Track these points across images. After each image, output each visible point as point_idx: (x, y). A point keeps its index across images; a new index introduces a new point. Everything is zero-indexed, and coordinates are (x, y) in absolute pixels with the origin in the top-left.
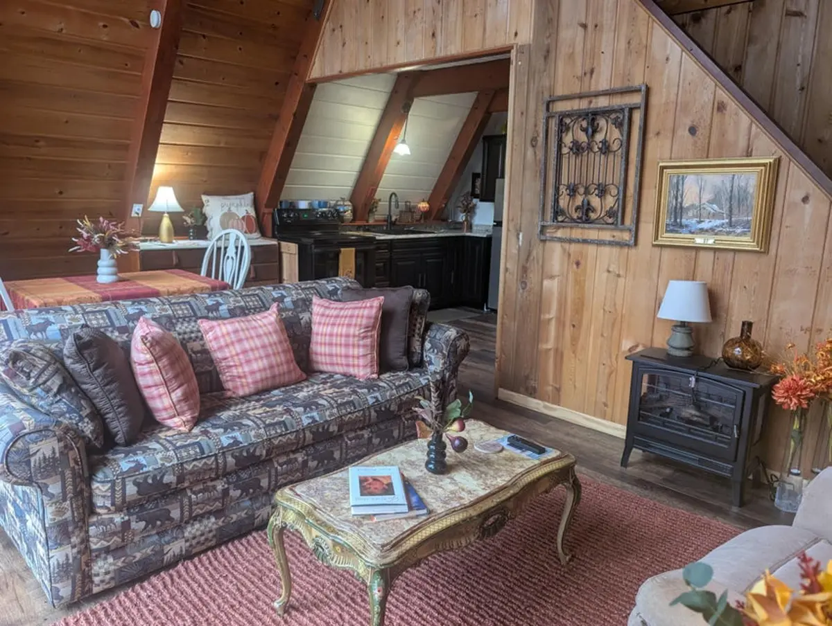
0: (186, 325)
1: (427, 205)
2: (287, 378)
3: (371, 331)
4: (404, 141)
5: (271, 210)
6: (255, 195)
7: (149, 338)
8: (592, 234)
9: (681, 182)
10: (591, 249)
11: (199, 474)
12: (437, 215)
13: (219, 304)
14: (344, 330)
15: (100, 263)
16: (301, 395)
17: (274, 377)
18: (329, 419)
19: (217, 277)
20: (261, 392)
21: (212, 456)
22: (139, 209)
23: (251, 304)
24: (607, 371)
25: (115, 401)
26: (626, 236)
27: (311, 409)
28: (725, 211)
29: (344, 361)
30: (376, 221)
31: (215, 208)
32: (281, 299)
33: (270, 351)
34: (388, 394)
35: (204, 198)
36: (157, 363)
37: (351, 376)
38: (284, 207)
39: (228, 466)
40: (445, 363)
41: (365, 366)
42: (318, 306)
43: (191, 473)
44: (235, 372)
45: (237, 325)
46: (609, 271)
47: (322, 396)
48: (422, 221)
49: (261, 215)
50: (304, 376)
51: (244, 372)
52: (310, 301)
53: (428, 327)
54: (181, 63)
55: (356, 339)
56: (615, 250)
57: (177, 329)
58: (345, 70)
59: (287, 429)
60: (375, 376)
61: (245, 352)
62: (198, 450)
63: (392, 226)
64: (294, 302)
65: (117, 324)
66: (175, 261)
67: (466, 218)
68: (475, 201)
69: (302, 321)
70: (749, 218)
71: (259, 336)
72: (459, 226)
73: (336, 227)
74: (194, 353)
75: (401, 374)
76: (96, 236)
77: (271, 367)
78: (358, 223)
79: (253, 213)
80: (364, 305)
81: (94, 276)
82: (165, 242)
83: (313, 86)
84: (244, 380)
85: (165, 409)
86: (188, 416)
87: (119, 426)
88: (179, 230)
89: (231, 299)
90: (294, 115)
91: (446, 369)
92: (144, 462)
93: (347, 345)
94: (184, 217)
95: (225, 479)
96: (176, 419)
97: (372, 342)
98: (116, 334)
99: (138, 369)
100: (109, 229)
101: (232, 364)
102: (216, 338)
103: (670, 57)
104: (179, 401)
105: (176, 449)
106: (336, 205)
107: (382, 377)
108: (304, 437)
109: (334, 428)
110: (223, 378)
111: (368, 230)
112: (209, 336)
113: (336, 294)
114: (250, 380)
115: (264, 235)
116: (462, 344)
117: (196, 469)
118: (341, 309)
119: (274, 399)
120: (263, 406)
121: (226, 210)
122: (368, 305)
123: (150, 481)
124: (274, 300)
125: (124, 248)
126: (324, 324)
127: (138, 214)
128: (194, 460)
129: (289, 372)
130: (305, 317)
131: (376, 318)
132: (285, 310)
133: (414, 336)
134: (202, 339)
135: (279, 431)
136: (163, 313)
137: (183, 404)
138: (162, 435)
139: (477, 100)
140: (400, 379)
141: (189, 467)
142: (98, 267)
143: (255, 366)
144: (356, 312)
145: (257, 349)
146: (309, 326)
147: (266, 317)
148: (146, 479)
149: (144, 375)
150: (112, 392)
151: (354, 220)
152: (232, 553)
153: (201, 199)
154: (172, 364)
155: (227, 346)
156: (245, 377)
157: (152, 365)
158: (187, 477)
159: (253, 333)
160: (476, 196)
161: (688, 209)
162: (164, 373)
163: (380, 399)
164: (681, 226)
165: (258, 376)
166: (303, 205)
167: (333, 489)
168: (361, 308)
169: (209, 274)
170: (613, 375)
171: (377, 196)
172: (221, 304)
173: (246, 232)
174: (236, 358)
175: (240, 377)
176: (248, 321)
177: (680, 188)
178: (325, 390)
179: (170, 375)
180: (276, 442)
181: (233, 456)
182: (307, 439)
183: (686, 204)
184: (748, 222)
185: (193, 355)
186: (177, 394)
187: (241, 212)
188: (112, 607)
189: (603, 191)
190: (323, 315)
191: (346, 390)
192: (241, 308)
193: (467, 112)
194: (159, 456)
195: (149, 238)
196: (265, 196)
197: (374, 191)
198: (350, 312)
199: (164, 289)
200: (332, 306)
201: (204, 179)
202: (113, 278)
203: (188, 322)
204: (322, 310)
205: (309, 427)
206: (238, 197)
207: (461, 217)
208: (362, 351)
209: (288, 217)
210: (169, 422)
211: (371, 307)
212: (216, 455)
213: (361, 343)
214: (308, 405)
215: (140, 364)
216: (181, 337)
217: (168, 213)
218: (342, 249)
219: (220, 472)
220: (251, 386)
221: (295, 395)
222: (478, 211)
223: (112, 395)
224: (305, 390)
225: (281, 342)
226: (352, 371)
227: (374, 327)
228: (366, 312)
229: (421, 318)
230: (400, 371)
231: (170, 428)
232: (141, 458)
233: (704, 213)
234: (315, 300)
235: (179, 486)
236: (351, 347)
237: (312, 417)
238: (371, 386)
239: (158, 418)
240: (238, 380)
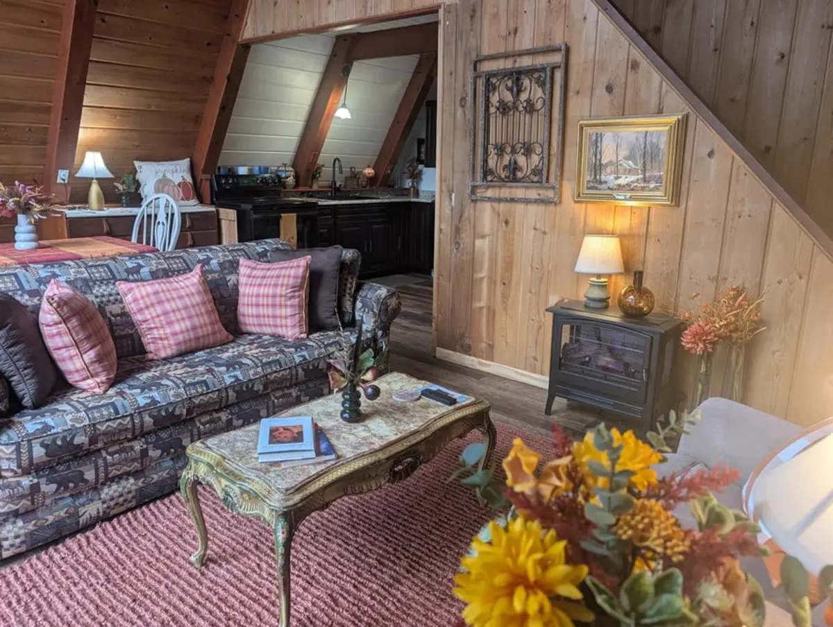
0: (104, 287)
1: (373, 171)
2: (211, 340)
3: (299, 291)
4: (344, 106)
5: (209, 176)
6: (191, 162)
7: (56, 299)
8: (520, 193)
9: (599, 139)
10: (520, 207)
11: (114, 434)
12: (382, 181)
13: (140, 266)
14: (271, 291)
15: (17, 229)
16: (225, 355)
17: (197, 338)
18: (252, 377)
19: (148, 243)
20: (184, 354)
21: (127, 416)
22: (64, 175)
23: (175, 266)
24: (536, 326)
25: (21, 363)
26: (550, 194)
27: (235, 368)
28: (640, 166)
29: (271, 321)
30: (320, 187)
31: (148, 174)
32: (207, 261)
33: (192, 311)
34: (316, 352)
35: (137, 164)
36: (66, 324)
37: (280, 336)
38: (222, 172)
39: (145, 425)
40: (376, 321)
41: (294, 326)
42: (245, 267)
43: (105, 433)
44: (156, 333)
45: (157, 286)
46: (535, 229)
47: (246, 356)
48: (368, 188)
49: (198, 180)
50: (231, 337)
51: (165, 334)
52: (238, 263)
53: (359, 288)
54: (103, 21)
55: (283, 299)
56: (540, 209)
57: (94, 292)
58: (278, 30)
59: (208, 388)
60: (304, 335)
61: (166, 313)
62: (112, 411)
63: (336, 192)
64: (220, 264)
65: (27, 287)
66: (106, 228)
67: (413, 184)
68: (421, 167)
69: (229, 283)
70: (662, 173)
71: (181, 297)
72: (405, 192)
73: (278, 193)
74: (113, 315)
75: (331, 333)
76: (11, 200)
77: (194, 328)
78: (301, 189)
79: (189, 179)
80: (291, 264)
81: (11, 244)
82: (95, 208)
83: (246, 47)
84: (166, 342)
85: (77, 371)
86: (103, 378)
87: (26, 389)
88: (110, 197)
89: (153, 262)
90: (229, 78)
91: (377, 327)
92: (52, 424)
93: (274, 306)
94: (116, 184)
95: (143, 440)
96: (90, 381)
97: (299, 302)
98: (26, 297)
99: (46, 331)
100: (25, 192)
101: (153, 326)
102: (135, 300)
103: (588, 17)
104: (92, 363)
105: (88, 409)
106: (277, 171)
107: (311, 336)
108: (227, 396)
109: (258, 387)
110: (144, 340)
111: (311, 196)
112: (129, 298)
113: (266, 256)
114: (172, 342)
115: (201, 201)
116: (393, 302)
117: (110, 429)
118: (269, 269)
119: (197, 360)
120: (185, 366)
121: (160, 176)
122: (295, 265)
123: (59, 443)
124: (199, 261)
125: (42, 212)
126: (251, 285)
127: (64, 180)
128: (107, 421)
129: (214, 333)
130: (232, 278)
131: (303, 277)
132: (211, 271)
133: (345, 296)
134: (121, 302)
135: (200, 390)
136: (78, 276)
137: (97, 365)
138: (74, 397)
139: (419, 64)
140: (330, 338)
141: (102, 428)
142: (15, 233)
143: (177, 328)
144: (283, 272)
145: (179, 310)
146: (236, 286)
147: (187, 278)
148: (54, 441)
149: (53, 336)
150: (16, 355)
151: (297, 185)
152: (153, 513)
153: (134, 165)
154: (83, 325)
155: (147, 307)
156: (167, 338)
157: (60, 326)
158: (100, 438)
159: (174, 294)
160: (422, 162)
161: (607, 165)
162: (74, 335)
163: (307, 357)
164: (601, 183)
165: (181, 338)
166: (243, 171)
167: (245, 441)
168: (287, 268)
169: (140, 241)
170: (542, 330)
171: (320, 162)
172: (142, 267)
173: (182, 199)
174: (157, 320)
175: (161, 339)
176: (169, 282)
177: (599, 144)
178: (251, 350)
179: (81, 336)
180: (197, 401)
181: (150, 416)
182: (230, 398)
183: (604, 162)
184: (660, 177)
185: (113, 318)
186: (90, 355)
187: (177, 179)
188: (23, 570)
189: (528, 151)
190: (249, 276)
191: (273, 350)
192: (164, 270)
193: (410, 76)
194: (68, 418)
195: (77, 206)
196: (201, 162)
197: (316, 156)
198: (276, 273)
199: (88, 255)
200: (259, 267)
201: (136, 144)
202: (33, 244)
203: (106, 285)
204: (248, 271)
205: (232, 386)
206: (173, 162)
207: (408, 183)
208: (289, 311)
209: (227, 183)
210: (83, 385)
211: (298, 266)
212: (131, 415)
213: (289, 303)
214: (231, 365)
215: (47, 326)
216: (98, 300)
217: (97, 179)
218: (282, 215)
219: (137, 432)
220: (174, 347)
221: (219, 356)
222: (424, 177)
223: (16, 357)
224: (231, 350)
225: (204, 303)
226: (280, 331)
227: (301, 287)
228: (293, 272)
229: (352, 278)
230: (330, 331)
231: (84, 390)
232: (49, 420)
233: (621, 169)
234: (242, 261)
235: (92, 447)
236: (278, 307)
237: (235, 376)
238: (299, 345)
239: (70, 381)
240: (159, 342)
